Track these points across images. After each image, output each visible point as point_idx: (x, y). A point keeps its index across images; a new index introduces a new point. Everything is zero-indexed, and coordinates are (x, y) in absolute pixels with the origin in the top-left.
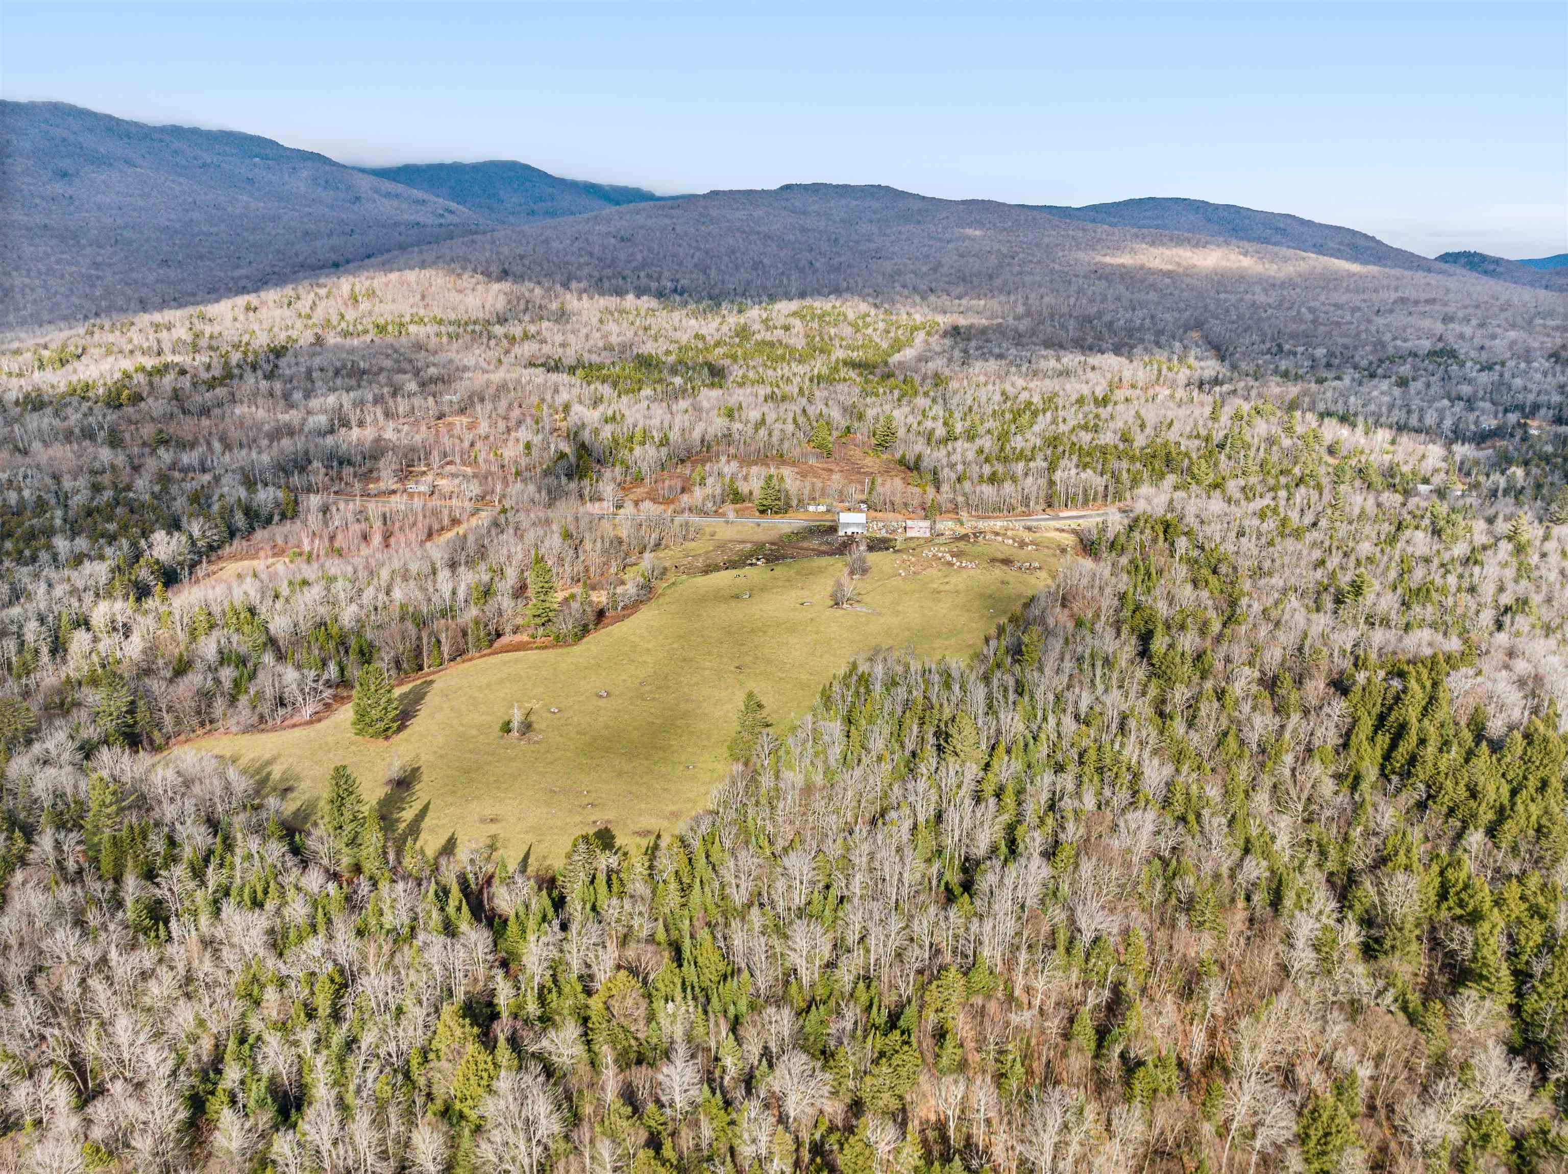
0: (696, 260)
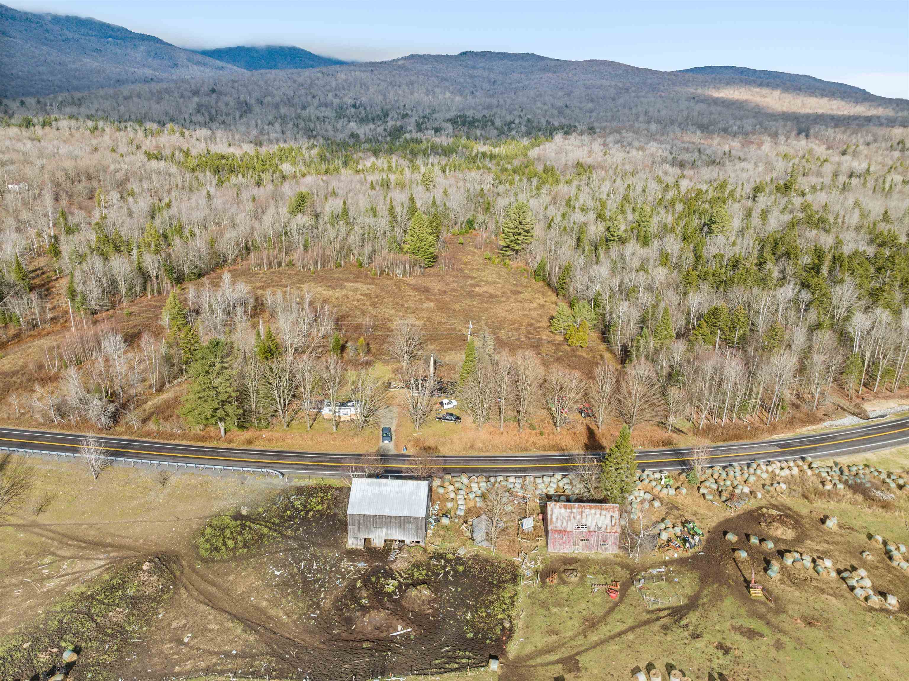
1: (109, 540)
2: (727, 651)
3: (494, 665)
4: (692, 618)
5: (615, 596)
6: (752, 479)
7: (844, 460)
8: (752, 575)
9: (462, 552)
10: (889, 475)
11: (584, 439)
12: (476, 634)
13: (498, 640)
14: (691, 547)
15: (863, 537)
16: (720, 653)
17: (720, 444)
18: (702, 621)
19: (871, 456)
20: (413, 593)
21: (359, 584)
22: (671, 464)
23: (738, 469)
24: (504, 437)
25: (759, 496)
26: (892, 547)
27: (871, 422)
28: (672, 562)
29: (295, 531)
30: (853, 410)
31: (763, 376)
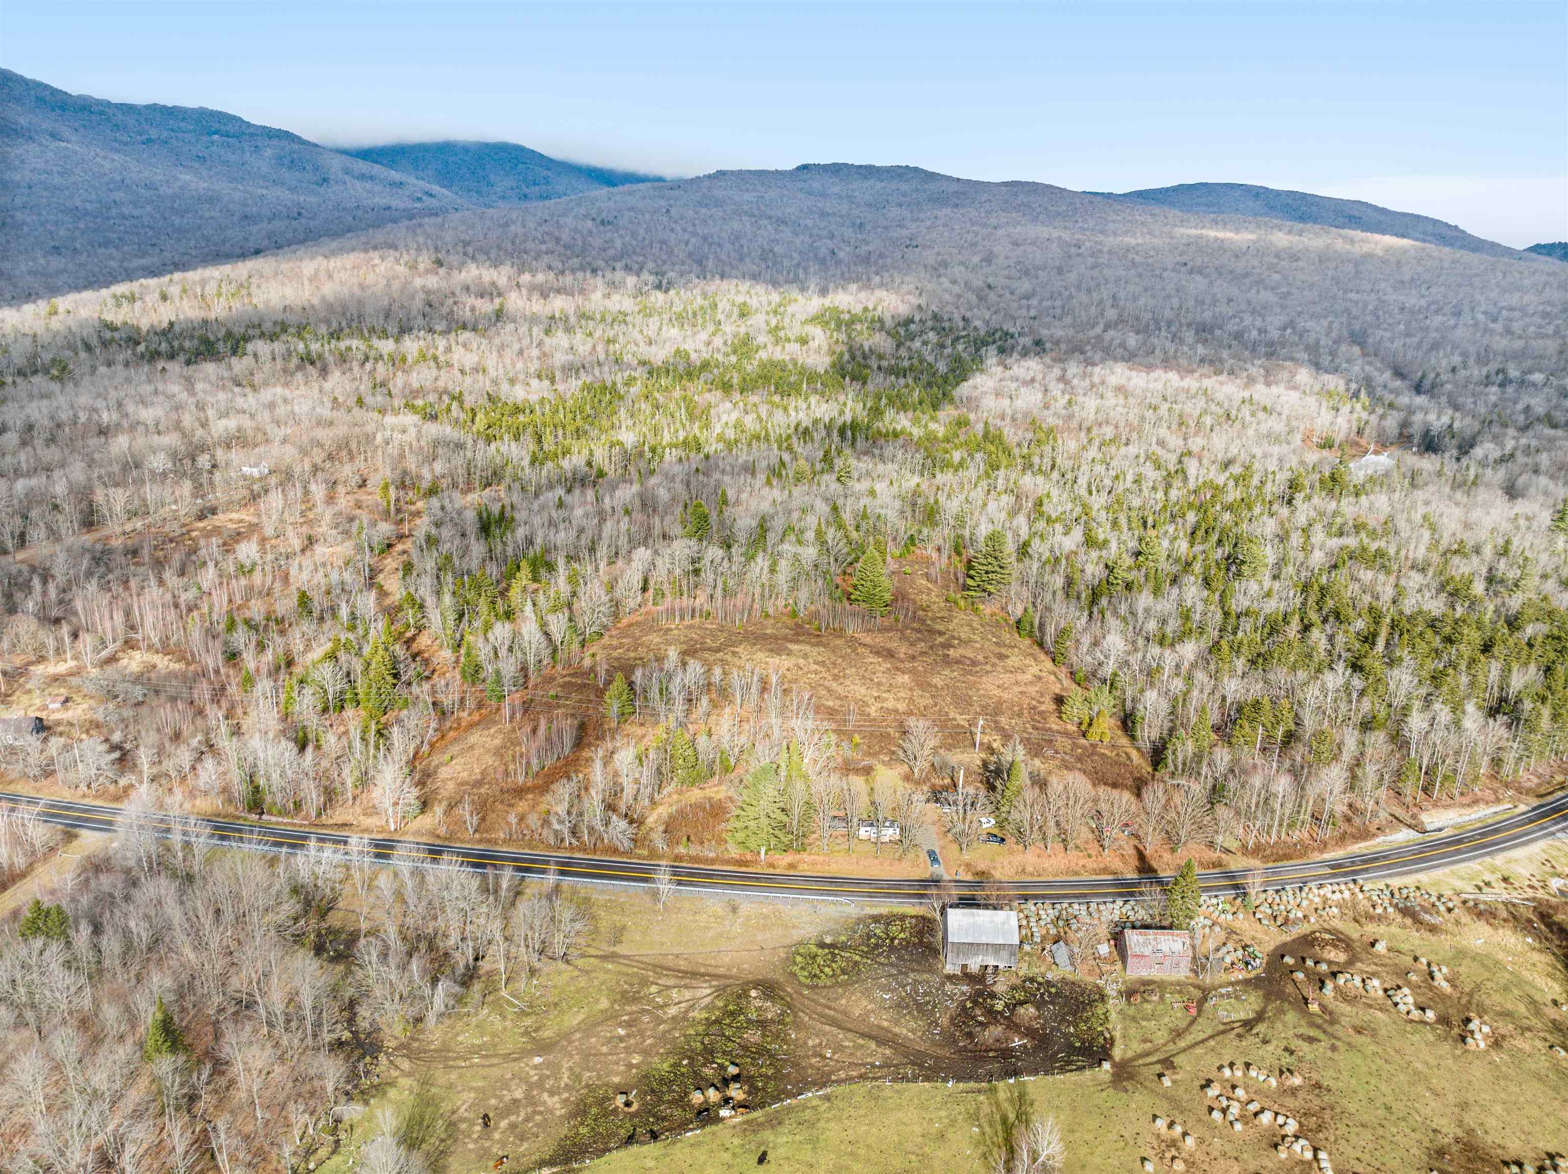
0: (690, 247)
1: (702, 970)
2: (1292, 1053)
3: (1106, 1066)
4: (1261, 1028)
5: (1194, 1012)
6: (1305, 903)
7: (1396, 882)
8: (1310, 992)
9: (1050, 976)
10: (1439, 898)
11: (1134, 862)
12: (1083, 1043)
13: (1103, 1047)
14: (1254, 968)
15: (1409, 960)
16: (1287, 1054)
17: (1270, 865)
18: (1270, 1032)
19: (1423, 878)
20: (1021, 1010)
21: (969, 1005)
22: (1225, 888)
23: (1290, 893)
24: (1053, 860)
25: (1313, 920)
26: (1435, 968)
27: (1427, 837)
28: (1238, 982)
29: (888, 957)
30: (1410, 821)
31: (1312, 792)
